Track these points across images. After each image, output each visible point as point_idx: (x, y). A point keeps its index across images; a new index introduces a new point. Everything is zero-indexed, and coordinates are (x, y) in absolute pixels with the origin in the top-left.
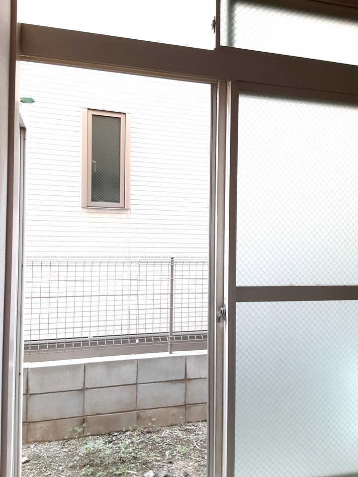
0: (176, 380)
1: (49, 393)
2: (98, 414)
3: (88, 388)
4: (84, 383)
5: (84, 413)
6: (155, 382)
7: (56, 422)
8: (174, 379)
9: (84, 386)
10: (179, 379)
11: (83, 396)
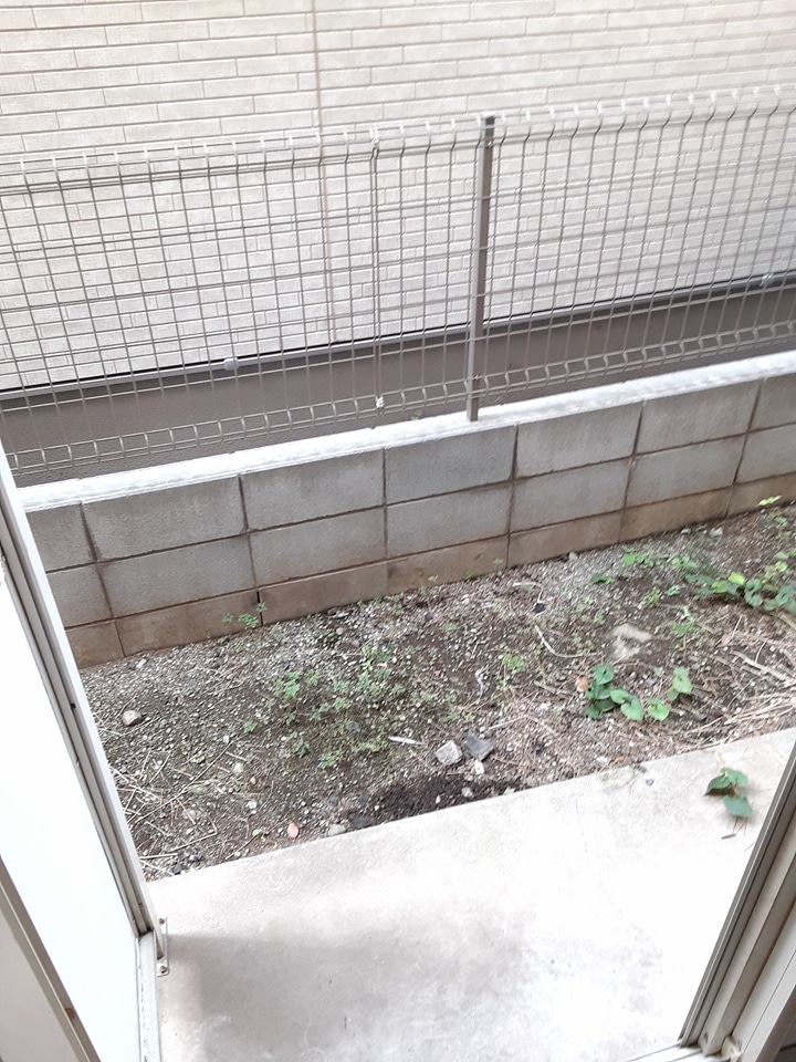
0: (487, 485)
1: (154, 552)
2: (290, 579)
3: (256, 530)
4: (246, 519)
5: (255, 580)
6: (433, 496)
7: (187, 608)
8: (482, 483)
9: (247, 526)
10: (495, 481)
11: (247, 548)
